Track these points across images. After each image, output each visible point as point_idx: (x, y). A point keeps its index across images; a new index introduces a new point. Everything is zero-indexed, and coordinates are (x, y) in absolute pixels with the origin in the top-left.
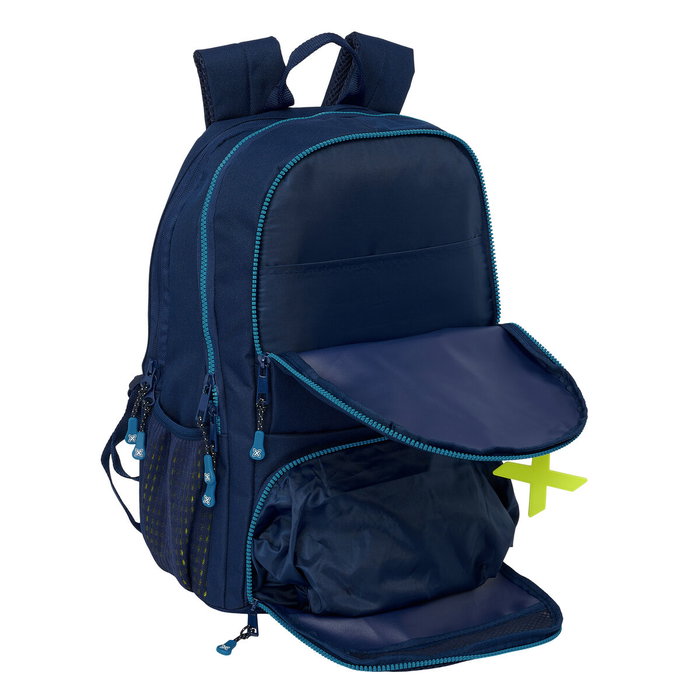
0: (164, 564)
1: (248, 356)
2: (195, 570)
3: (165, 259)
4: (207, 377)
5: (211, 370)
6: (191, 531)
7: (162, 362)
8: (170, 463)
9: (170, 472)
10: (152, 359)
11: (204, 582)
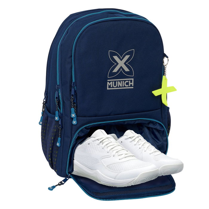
2: (53, 162)
6: (52, 149)
8: (47, 126)
9: (47, 129)
10: (46, 92)
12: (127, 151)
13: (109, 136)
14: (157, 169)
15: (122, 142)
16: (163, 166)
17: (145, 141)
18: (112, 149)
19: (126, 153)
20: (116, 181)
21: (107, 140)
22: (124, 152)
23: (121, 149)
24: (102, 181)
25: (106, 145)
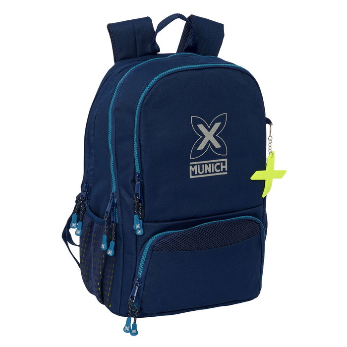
0: (91, 290)
1: (132, 181)
2: (105, 293)
3: (92, 131)
4: (111, 194)
5: (114, 190)
6: (103, 273)
7: (90, 185)
8: (93, 237)
9: (93, 241)
10: (86, 183)
11: (110, 299)
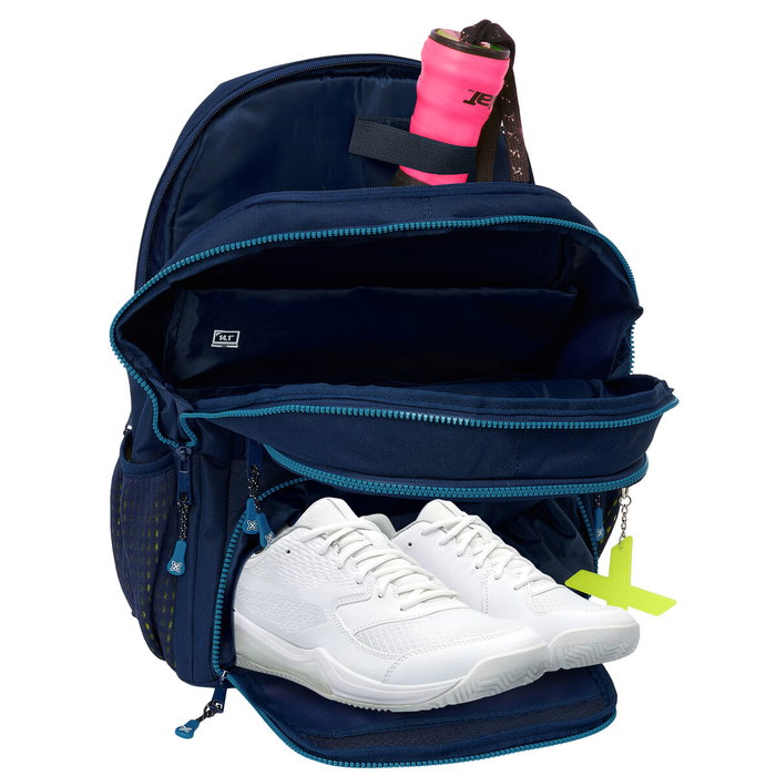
2: (161, 635)
11: (172, 649)
12: (430, 579)
13: (364, 521)
14: (539, 646)
15: (410, 545)
16: (563, 633)
17: (497, 541)
18: (373, 570)
19: (428, 584)
20: (388, 689)
21: (355, 536)
22: (420, 582)
23: (409, 571)
24: (338, 690)
25: (354, 555)
